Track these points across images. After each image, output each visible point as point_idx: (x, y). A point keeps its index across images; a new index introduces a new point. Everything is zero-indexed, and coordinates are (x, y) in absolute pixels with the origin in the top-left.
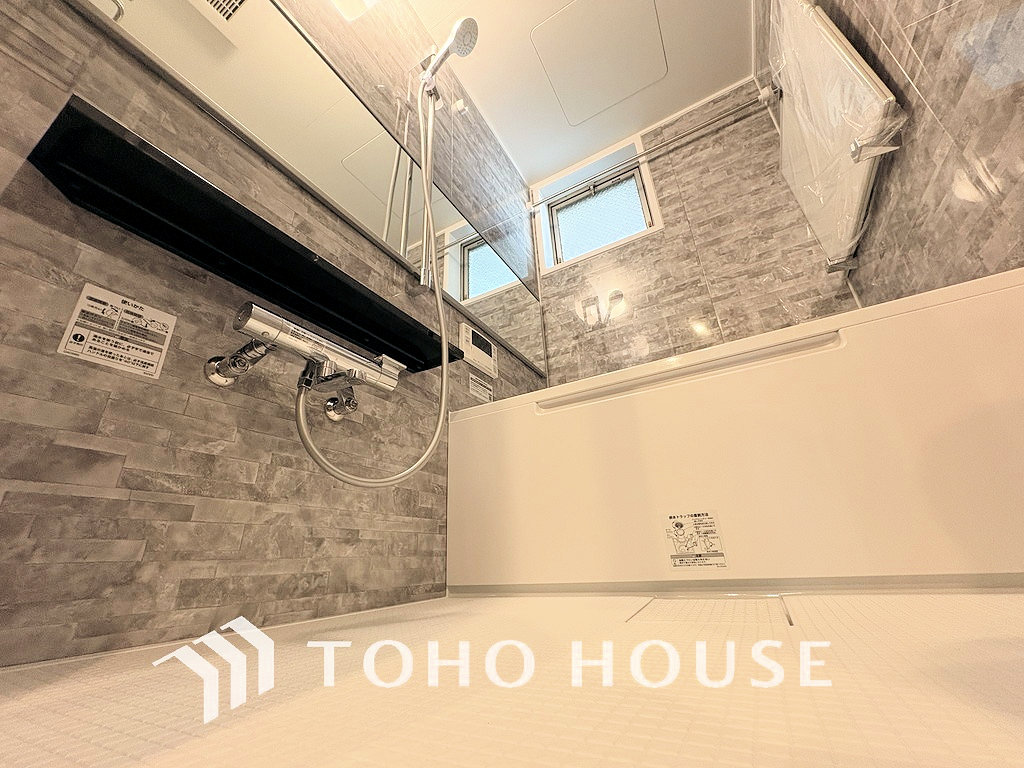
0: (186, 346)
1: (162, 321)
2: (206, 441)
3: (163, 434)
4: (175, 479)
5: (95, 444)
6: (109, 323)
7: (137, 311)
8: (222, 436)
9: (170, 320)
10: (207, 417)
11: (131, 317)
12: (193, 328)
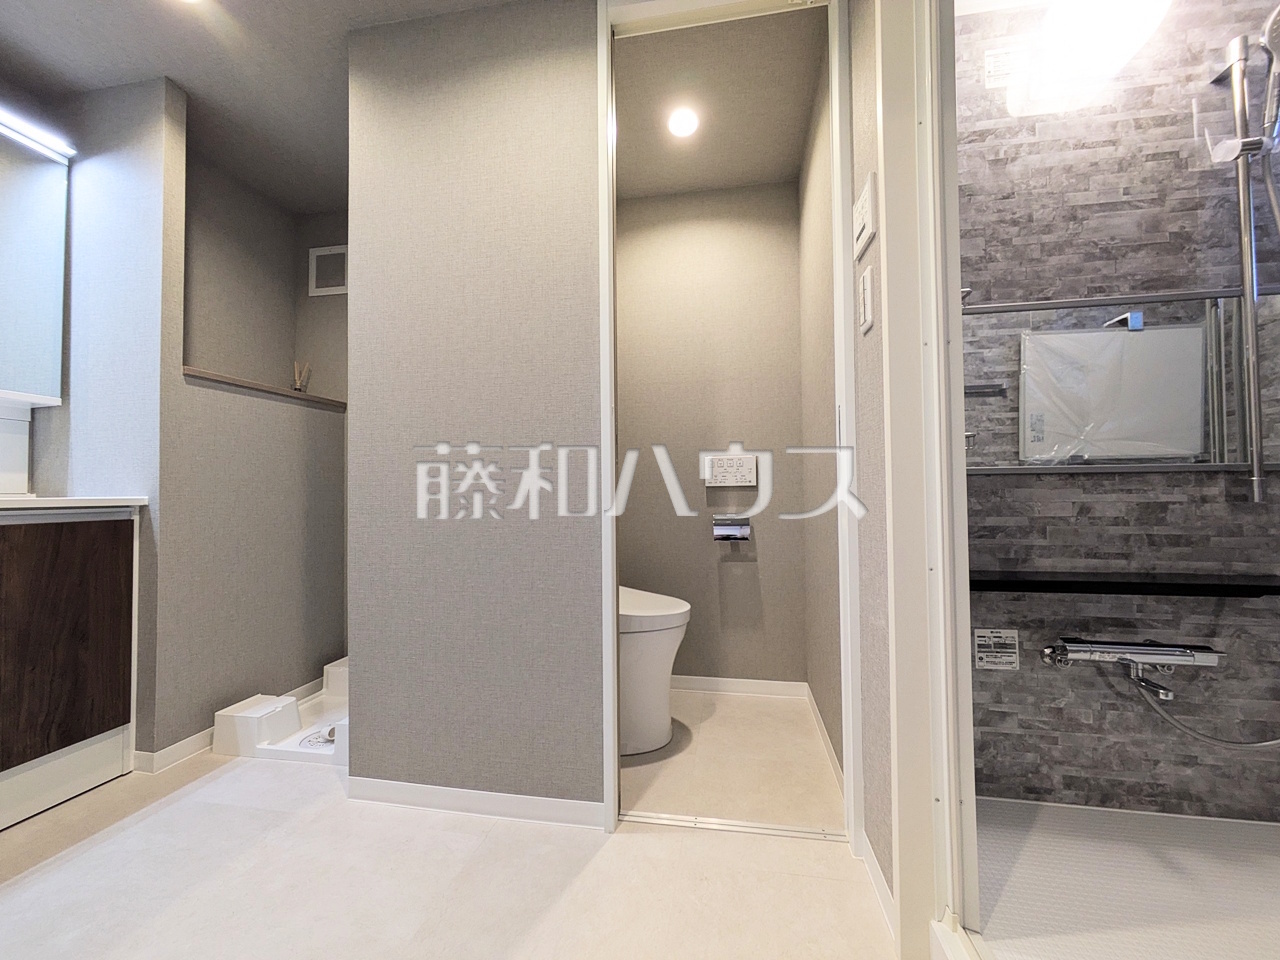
0: (1027, 645)
1: (1011, 635)
2: (1054, 699)
3: (1031, 699)
4: (1044, 723)
5: (1004, 708)
6: (989, 646)
7: (998, 635)
8: (1063, 696)
9: (1014, 633)
10: (1050, 686)
11: (997, 639)
12: (1026, 633)
